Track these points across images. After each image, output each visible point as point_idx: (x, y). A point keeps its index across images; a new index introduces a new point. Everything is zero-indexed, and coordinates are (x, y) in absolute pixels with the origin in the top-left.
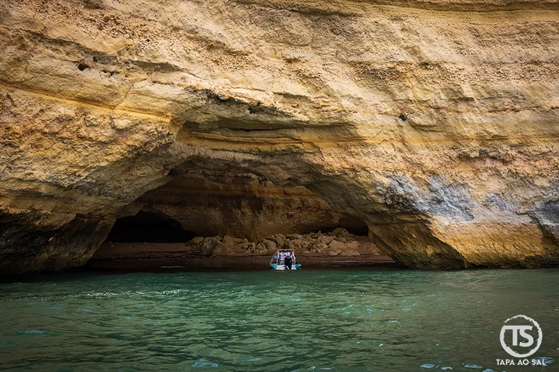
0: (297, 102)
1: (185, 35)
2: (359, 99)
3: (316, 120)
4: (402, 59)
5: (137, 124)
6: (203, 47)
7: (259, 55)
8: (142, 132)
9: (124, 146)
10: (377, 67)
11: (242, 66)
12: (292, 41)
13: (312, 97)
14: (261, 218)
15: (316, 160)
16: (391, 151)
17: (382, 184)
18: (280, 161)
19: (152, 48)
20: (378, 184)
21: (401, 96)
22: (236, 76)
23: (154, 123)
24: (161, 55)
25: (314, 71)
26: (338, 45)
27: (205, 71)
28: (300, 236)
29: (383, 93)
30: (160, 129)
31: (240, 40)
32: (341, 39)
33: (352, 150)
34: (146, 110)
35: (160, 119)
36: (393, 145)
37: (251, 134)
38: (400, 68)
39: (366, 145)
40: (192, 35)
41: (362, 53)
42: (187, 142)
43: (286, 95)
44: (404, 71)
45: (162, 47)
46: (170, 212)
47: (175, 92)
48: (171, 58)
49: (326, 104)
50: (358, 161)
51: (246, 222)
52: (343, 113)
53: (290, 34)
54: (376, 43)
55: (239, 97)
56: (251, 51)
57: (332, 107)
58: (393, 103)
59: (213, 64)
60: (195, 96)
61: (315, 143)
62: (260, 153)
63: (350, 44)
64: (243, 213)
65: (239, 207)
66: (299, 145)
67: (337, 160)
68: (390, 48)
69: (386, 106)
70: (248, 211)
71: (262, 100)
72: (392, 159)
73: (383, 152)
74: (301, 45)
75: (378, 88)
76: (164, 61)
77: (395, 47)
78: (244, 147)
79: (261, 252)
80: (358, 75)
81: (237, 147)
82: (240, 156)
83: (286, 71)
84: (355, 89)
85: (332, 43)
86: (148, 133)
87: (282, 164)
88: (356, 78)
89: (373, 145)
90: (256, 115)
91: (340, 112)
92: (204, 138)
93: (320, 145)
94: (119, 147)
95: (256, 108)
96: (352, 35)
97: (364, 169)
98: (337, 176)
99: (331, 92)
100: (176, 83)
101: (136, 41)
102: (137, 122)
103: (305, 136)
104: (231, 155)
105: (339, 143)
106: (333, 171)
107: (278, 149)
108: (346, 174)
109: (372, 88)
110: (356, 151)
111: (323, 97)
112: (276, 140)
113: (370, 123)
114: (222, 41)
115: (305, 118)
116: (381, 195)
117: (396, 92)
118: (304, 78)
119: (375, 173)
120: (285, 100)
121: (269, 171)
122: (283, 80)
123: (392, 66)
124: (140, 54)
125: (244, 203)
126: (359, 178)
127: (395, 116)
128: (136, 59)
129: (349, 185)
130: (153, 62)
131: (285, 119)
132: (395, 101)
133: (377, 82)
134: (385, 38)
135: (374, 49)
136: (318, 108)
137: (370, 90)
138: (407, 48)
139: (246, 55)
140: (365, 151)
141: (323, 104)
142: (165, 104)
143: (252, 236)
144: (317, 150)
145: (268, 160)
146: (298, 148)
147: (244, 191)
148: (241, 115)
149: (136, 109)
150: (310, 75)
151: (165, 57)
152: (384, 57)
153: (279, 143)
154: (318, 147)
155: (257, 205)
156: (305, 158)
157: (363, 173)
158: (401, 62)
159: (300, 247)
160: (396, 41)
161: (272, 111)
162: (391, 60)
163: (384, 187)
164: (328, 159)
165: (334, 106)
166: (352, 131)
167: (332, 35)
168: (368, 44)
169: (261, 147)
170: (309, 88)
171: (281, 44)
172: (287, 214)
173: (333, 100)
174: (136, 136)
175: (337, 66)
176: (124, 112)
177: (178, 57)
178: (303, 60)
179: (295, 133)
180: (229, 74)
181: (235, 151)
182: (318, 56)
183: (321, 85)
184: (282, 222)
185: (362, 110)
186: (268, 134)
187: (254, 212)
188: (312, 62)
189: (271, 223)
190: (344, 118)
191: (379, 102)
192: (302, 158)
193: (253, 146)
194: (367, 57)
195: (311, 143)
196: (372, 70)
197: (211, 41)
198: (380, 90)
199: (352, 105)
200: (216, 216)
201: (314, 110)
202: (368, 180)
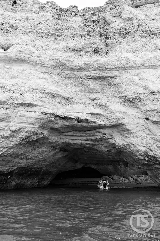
0: (98, 117)
1: (39, 92)
2: (124, 112)
3: (108, 124)
4: (141, 92)
5: (21, 129)
6: (50, 96)
7: (78, 98)
8: (24, 132)
9: (18, 138)
10: (130, 97)
11: (71, 104)
12: (91, 91)
13: (104, 114)
14: (128, 169)
15: (113, 141)
16: (144, 135)
17: (141, 150)
18: (101, 143)
19: (23, 97)
20: (139, 150)
21: (144, 109)
22: (69, 108)
23: (29, 128)
24: (27, 100)
25: (103, 103)
26: (113, 90)
27: (53, 106)
28: (143, 176)
29: (136, 109)
30: (33, 130)
31: (68, 93)
32: (113, 88)
33: (126, 136)
34: (24, 123)
35: (32, 126)
36: (144, 132)
37: (86, 132)
38: (141, 96)
39: (131, 133)
40: (43, 92)
41: (123, 92)
42: (59, 137)
43: (92, 114)
44: (143, 97)
45: (27, 97)
46: (94, 167)
47: (37, 115)
48: (32, 101)
49: (110, 116)
50: (129, 140)
51: (123, 170)
52: (118, 119)
53: (90, 88)
54: (128, 87)
55: (70, 116)
56: (75, 97)
57: (113, 117)
58: (141, 112)
59: (57, 103)
60: (46, 116)
61: (111, 134)
62: (91, 140)
63: (117, 89)
64: (121, 167)
65: (119, 165)
66: (104, 135)
67: (121, 141)
68: (135, 88)
69: (138, 114)
70: (123, 166)
71: (80, 116)
72: (145, 138)
73: (140, 135)
74: (96, 93)
75: (133, 107)
76: (29, 102)
77: (137, 87)
78: (84, 138)
79: (126, 182)
80: (123, 102)
81: (81, 138)
82: (84, 142)
83: (92, 104)
84: (122, 108)
85: (110, 90)
86: (27, 132)
87: (103, 144)
88: (122, 103)
89: (135, 133)
90: (81, 123)
91: (116, 119)
92: (67, 135)
93: (113, 135)
94: (16, 138)
95: (79, 120)
96: (117, 85)
97: (132, 144)
98: (122, 148)
99: (111, 110)
100: (37, 111)
101: (15, 95)
102: (21, 128)
103: (106, 131)
104: (80, 141)
105: (121, 133)
106: (120, 146)
107: (97, 138)
108: (126, 147)
109: (131, 107)
110: (128, 136)
111: (108, 113)
112: (96, 134)
113: (132, 123)
114: (59, 93)
115: (103, 123)
116: (142, 155)
117: (141, 107)
118: (100, 106)
119: (137, 145)
120: (92, 116)
121: (99, 148)
122: (90, 108)
123: (136, 96)
124: (18, 100)
125: (120, 163)
126: (131, 148)
127: (144, 118)
128: (17, 102)
129: (128, 151)
130: (24, 103)
131: (94, 124)
132: (142, 111)
133: (132, 104)
134: (132, 84)
135: (127, 90)
136: (108, 118)
137: (130, 108)
138: (143, 87)
139: (72, 99)
140: (132, 135)
141: (109, 116)
142: (33, 120)
143: (125, 176)
144: (112, 137)
145: (96, 143)
146: (104, 137)
147: (120, 159)
148: (74, 124)
149: (20, 122)
150: (102, 104)
151: (29, 101)
152: (133, 92)
153: (97, 135)
154: (112, 136)
155: (126, 164)
156: (109, 141)
157: (132, 146)
158: (141, 94)
159: (142, 180)
160: (137, 84)
161: (86, 121)
162: (136, 93)
163: (142, 152)
164: (117, 141)
165: (114, 117)
166: (124, 127)
167: (109, 86)
168: (124, 88)
169: (91, 138)
170: (103, 110)
171: (88, 93)
172: (138, 167)
173: (113, 114)
174: (22, 134)
175: (114, 100)
176: (15, 124)
177: (36, 100)
178: (98, 99)
179: (102, 130)
180: (65, 107)
181: (81, 140)
182: (105, 97)
183: (107, 108)
184: (137, 170)
185: (127, 117)
186: (92, 132)
187: (125, 166)
188: (102, 99)
189: (132, 170)
190: (119, 121)
191: (135, 113)
192: (108, 141)
193: (88, 137)
194: (125, 94)
195: (109, 134)
196: (128, 99)
197: (53, 94)
198: (134, 108)
199: (122, 115)
200: (111, 168)
201: (107, 119)
202: (135, 149)
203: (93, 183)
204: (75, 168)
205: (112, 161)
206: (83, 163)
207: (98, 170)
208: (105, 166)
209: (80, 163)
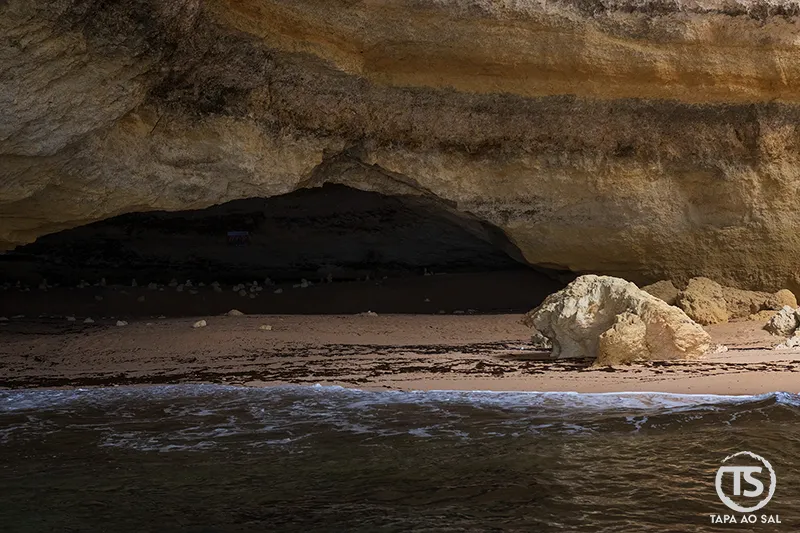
65: (752, 155)
203: (442, 359)
204: (216, 191)
205: (675, 117)
206: (322, 133)
207: (498, 222)
208: (581, 173)
209: (275, 129)
